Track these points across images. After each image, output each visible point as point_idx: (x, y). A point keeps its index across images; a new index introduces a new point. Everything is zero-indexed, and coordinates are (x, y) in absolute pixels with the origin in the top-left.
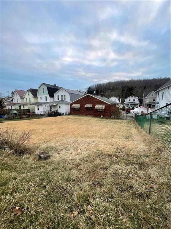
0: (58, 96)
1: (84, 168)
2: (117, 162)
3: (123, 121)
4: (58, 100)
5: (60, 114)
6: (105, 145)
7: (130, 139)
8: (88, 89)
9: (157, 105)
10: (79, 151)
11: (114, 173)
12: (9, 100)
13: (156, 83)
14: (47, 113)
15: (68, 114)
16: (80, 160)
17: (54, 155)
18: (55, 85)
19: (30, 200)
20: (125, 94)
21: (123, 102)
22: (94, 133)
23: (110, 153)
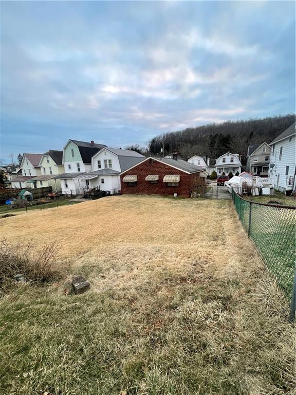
0: (99, 162)
1: (141, 306)
2: (192, 293)
3: (211, 201)
4: (100, 169)
5: (104, 194)
6: (177, 257)
7: (220, 242)
8: (151, 144)
9: (270, 169)
10: (135, 271)
11: (184, 319)
12: (15, 170)
13: (271, 125)
14: (81, 192)
15: (117, 192)
16: (136, 289)
17: (95, 281)
18: (92, 142)
19: (62, 378)
20: (216, 149)
21: (213, 164)
22: (162, 231)
23: (184, 275)
